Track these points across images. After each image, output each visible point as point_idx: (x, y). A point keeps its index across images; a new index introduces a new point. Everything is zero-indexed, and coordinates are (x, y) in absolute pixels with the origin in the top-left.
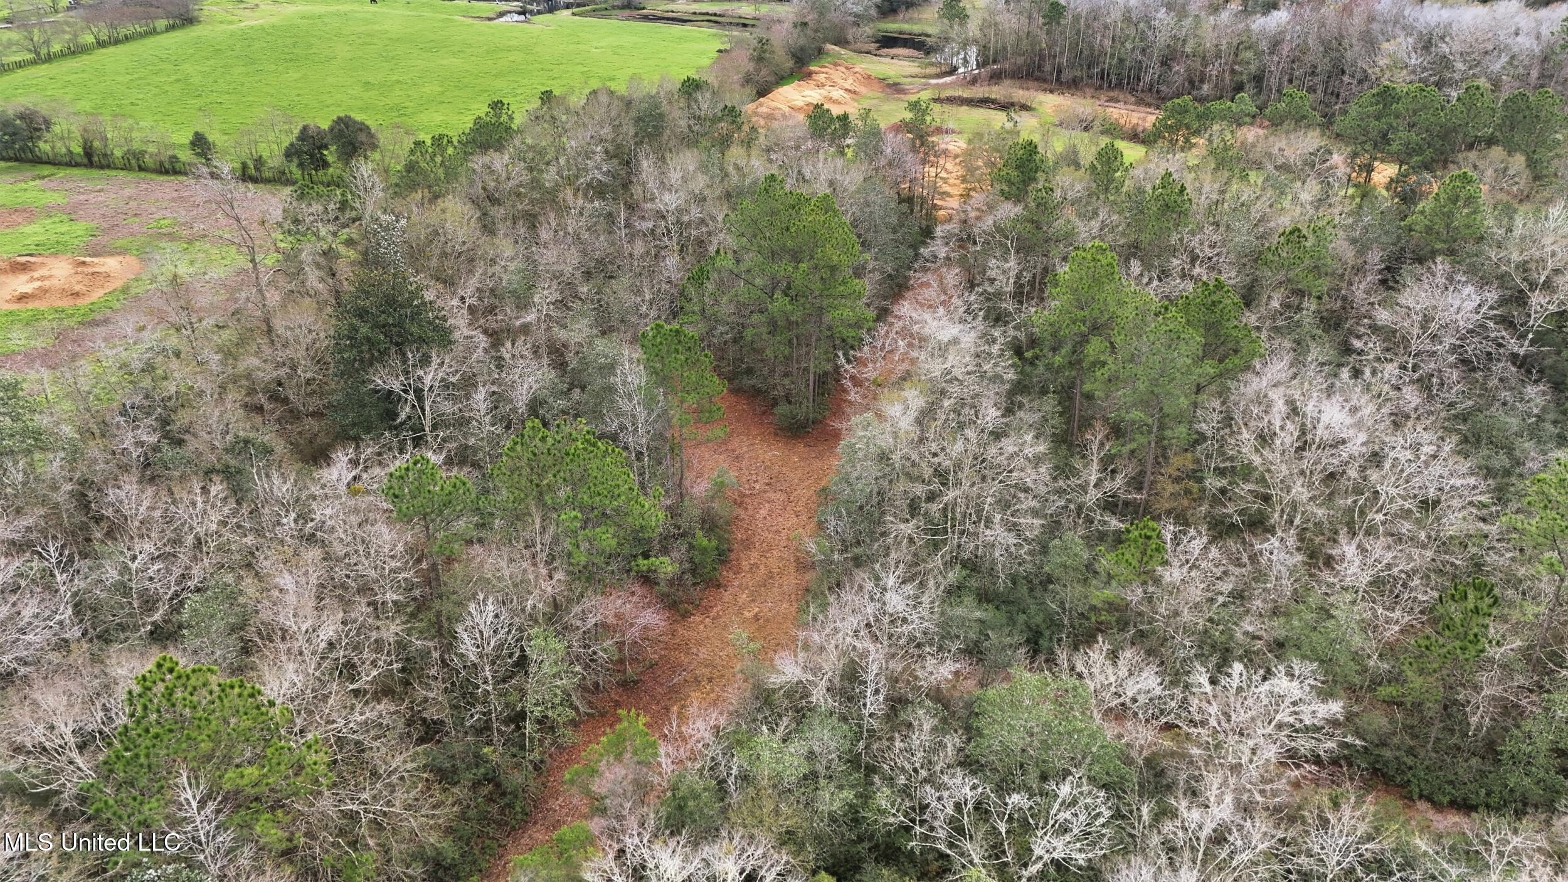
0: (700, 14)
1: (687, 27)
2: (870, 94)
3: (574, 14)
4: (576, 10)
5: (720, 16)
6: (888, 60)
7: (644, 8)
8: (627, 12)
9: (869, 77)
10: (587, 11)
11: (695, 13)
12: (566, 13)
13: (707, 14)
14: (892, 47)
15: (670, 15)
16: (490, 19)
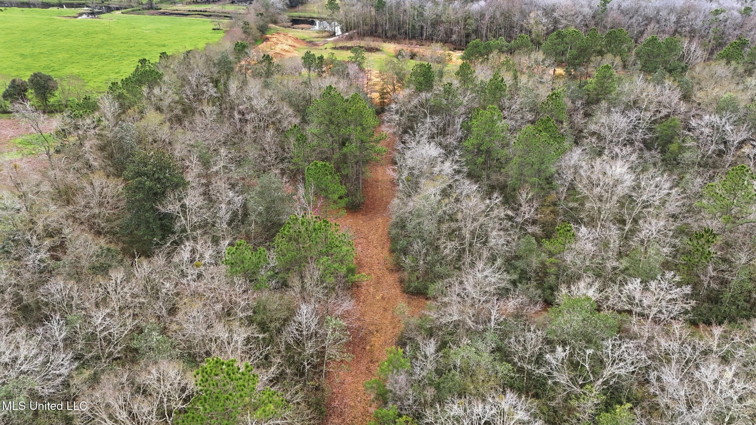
0: (193, 11)
1: (188, 18)
2: (301, 47)
3: (122, 13)
4: (123, 11)
5: (203, 11)
6: (300, 30)
7: (160, 9)
8: (152, 11)
9: (297, 38)
10: (129, 11)
11: (189, 11)
12: (118, 13)
13: (196, 11)
14: (299, 24)
15: (176, 12)
16: (75, 17)
